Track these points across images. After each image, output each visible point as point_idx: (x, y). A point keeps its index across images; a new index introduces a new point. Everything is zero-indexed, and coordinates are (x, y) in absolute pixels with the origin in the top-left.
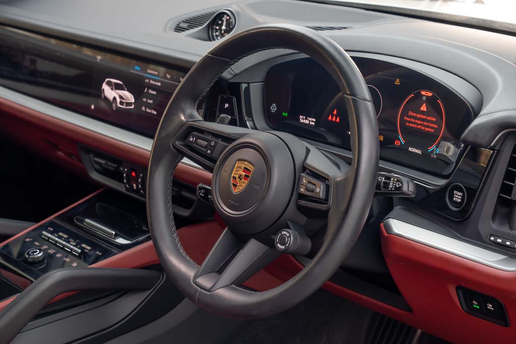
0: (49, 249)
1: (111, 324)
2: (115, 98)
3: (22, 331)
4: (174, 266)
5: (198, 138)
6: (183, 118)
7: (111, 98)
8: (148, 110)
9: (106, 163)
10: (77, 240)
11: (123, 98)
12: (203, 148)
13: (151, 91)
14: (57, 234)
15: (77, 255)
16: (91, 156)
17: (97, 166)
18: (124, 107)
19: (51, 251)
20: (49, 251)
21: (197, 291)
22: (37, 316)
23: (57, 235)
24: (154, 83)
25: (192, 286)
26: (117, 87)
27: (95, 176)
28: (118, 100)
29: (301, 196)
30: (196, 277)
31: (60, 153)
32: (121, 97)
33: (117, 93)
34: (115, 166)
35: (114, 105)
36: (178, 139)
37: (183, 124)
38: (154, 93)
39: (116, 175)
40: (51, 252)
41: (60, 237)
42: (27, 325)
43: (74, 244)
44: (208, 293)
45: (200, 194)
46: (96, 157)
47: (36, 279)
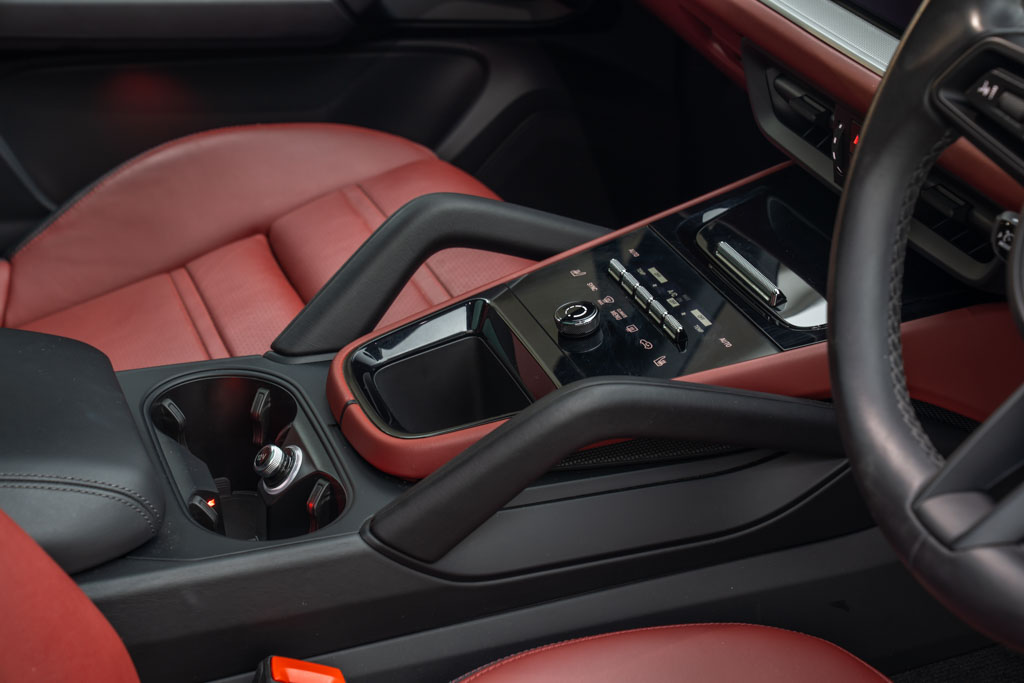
0: (613, 306)
3: (507, 506)
5: (1005, 87)
6: (975, 22)
9: (801, 98)
10: (685, 296)
14: (646, 271)
15: (674, 336)
16: (771, 73)
17: (780, 102)
19: (618, 315)
20: (613, 313)
21: (915, 535)
22: (553, 474)
23: (642, 273)
37: (971, 38)
39: (816, 133)
40: (618, 317)
41: (647, 282)
42: (523, 493)
43: (675, 304)
44: (944, 550)
45: (1001, 243)
46: (783, 75)
47: (563, 384)
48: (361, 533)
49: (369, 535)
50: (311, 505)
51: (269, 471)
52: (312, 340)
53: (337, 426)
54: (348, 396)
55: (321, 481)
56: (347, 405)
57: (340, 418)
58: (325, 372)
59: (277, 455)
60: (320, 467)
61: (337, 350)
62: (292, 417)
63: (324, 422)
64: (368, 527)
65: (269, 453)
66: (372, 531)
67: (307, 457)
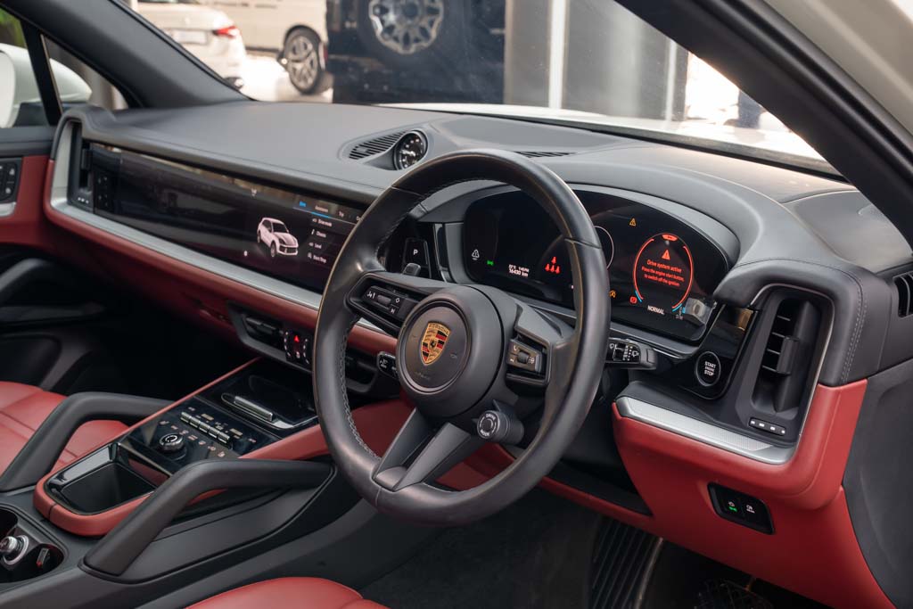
0: (189, 434)
1: (268, 531)
2: (273, 242)
3: (156, 539)
4: (348, 458)
5: (378, 293)
6: (359, 268)
7: (269, 242)
8: (316, 258)
9: (262, 325)
10: (225, 424)
11: (284, 243)
12: (384, 305)
13: (319, 234)
14: (200, 416)
15: (225, 442)
16: (243, 316)
17: (251, 329)
18: (285, 253)
19: (192, 438)
20: (190, 437)
21: (377, 490)
24: (323, 223)
25: (371, 484)
26: (277, 228)
27: (249, 342)
28: (278, 245)
29: (511, 369)
30: (375, 472)
31: (205, 313)
32: (281, 241)
33: (276, 236)
34: (274, 329)
35: (273, 251)
36: (354, 295)
37: (360, 275)
38: (324, 235)
39: (274, 341)
41: (203, 420)
42: (163, 531)
43: (221, 428)
44: (391, 492)
45: (382, 365)
46: (250, 316)
47: (173, 473)
48: (79, 566)
49: (84, 567)
50: (39, 564)
51: (9, 551)
52: (17, 481)
53: (46, 520)
54: (51, 502)
55: (44, 549)
56: (52, 507)
57: (47, 516)
58: (31, 496)
59: (13, 542)
60: (41, 542)
61: (35, 484)
62: (15, 521)
63: (36, 520)
64: (82, 562)
65: (8, 541)
66: (86, 563)
67: (31, 539)
